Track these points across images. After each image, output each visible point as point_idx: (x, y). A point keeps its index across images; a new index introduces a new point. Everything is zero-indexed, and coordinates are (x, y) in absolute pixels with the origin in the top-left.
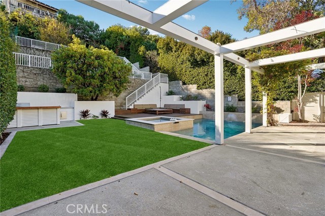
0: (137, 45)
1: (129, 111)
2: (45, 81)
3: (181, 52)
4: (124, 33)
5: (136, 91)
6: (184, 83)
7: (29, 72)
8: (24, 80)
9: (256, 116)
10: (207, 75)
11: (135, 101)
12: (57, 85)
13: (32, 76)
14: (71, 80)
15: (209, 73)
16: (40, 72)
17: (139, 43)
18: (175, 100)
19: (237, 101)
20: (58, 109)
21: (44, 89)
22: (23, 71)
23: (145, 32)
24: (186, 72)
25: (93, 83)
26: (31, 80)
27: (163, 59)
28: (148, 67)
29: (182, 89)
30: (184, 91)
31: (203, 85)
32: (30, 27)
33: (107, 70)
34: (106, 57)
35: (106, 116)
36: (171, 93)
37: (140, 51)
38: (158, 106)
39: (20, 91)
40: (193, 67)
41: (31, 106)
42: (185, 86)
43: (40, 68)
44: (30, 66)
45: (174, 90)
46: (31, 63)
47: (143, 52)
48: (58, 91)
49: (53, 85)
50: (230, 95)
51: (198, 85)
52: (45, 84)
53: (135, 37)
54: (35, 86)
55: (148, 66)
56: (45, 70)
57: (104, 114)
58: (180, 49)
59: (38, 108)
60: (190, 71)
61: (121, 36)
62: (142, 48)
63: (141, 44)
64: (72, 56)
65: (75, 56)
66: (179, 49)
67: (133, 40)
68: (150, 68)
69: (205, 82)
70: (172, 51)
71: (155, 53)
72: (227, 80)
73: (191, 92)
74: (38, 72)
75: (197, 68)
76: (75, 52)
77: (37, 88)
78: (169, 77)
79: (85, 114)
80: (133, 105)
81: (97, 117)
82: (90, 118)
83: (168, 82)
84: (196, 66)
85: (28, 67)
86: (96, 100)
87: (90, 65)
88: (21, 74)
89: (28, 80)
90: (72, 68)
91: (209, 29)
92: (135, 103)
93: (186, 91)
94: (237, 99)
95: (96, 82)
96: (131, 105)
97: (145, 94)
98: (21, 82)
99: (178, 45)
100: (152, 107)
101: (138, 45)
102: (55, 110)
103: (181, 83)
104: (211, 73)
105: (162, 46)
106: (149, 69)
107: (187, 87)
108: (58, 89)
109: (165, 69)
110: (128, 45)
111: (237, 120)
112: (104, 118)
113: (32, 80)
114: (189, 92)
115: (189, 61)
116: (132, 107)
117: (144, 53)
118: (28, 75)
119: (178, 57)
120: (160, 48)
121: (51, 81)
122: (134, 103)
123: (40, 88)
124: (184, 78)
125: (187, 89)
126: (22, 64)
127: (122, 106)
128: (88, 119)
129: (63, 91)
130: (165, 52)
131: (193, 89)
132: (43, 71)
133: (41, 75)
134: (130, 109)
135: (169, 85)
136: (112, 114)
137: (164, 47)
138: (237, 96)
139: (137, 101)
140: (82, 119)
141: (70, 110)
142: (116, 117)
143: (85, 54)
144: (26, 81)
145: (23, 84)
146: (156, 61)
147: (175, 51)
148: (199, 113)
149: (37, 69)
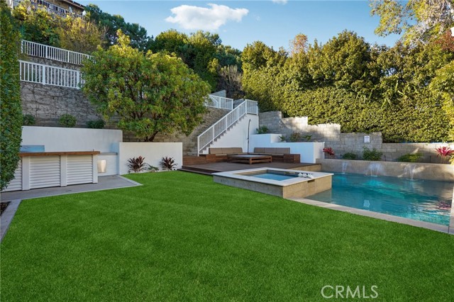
0: (205, 57)
1: (203, 158)
2: (69, 110)
3: (282, 65)
4: (184, 41)
5: (213, 126)
6: (285, 115)
7: (43, 93)
8: (34, 106)
9: (422, 168)
10: (326, 102)
11: (211, 143)
12: (89, 117)
13: (47, 100)
14: (115, 107)
15: (331, 98)
16: (61, 94)
17: (208, 54)
18: (272, 142)
19: (381, 142)
20: (95, 157)
21: (67, 122)
22: (33, 92)
23: (215, 40)
24: (289, 97)
25: (153, 111)
26: (45, 107)
27: (250, 78)
28: (224, 91)
29: (283, 124)
30: (285, 127)
31: (320, 117)
32: (43, 29)
33: (176, 89)
34: (174, 68)
35: (170, 167)
36: (263, 130)
37: (211, 67)
38: (245, 151)
39: (28, 125)
40: (303, 90)
41: (47, 150)
42: (287, 119)
43: (61, 88)
44: (44, 83)
45: (269, 125)
46: (46, 79)
47: (216, 67)
48: (90, 125)
49: (82, 116)
50: (368, 133)
51: (310, 118)
52: (69, 113)
53: (203, 45)
54: (53, 117)
55: (224, 89)
56: (70, 91)
57: (167, 163)
58: (281, 61)
59: (59, 155)
60: (297, 96)
61: (181, 45)
62: (214, 63)
63: (213, 56)
64: (117, 65)
65: (123, 65)
66: (278, 62)
67: (200, 51)
68: (227, 92)
69: (324, 113)
70: (265, 66)
71: (235, 69)
72: (362, 108)
73: (297, 129)
74: (58, 94)
75: (309, 91)
76: (123, 57)
77: (57, 120)
78: (259, 105)
79: (136, 164)
80: (208, 149)
81: (156, 169)
82: (145, 171)
83: (257, 113)
84: (308, 87)
85: (41, 85)
86: (151, 140)
87: (147, 81)
88: (30, 97)
89: (40, 107)
90: (116, 86)
91: (305, 38)
92: (211, 146)
93: (290, 128)
94: (381, 139)
95: (158, 109)
96: (205, 149)
97: (225, 132)
98: (29, 110)
99: (277, 56)
100: (236, 152)
101: (208, 58)
102: (89, 158)
103: (280, 115)
104: (334, 98)
105: (249, 58)
106: (225, 94)
107: (291, 120)
108: (91, 122)
109: (253, 92)
110: (191, 58)
111: (385, 174)
112: (167, 170)
113: (48, 107)
114: (294, 129)
115: (298, 79)
116: (206, 152)
117: (218, 70)
118: (41, 99)
119: (276, 74)
120: (246, 61)
121: (79, 109)
122: (209, 145)
123: (61, 119)
124: (285, 107)
125: (291, 124)
126: (30, 80)
127: (190, 151)
128: (141, 172)
129: (99, 125)
130: (252, 68)
131: (301, 123)
132: (65, 93)
133: (62, 100)
134: (205, 155)
135: (260, 119)
136: (178, 163)
137: (253, 59)
138: (380, 134)
139: (214, 143)
140: (133, 172)
141: (112, 158)
142: (185, 169)
143: (138, 63)
144: (38, 109)
145: (33, 113)
146: (236, 82)
147: (271, 66)
148: (315, 162)
149: (56, 90)
